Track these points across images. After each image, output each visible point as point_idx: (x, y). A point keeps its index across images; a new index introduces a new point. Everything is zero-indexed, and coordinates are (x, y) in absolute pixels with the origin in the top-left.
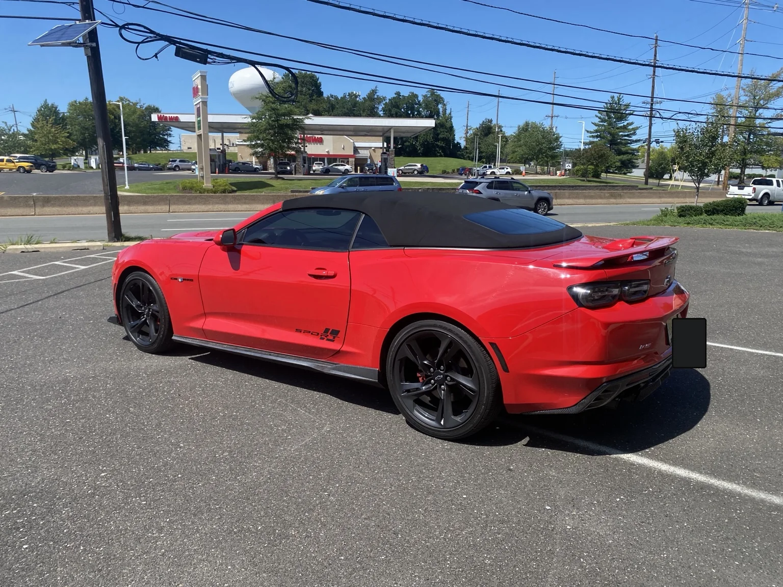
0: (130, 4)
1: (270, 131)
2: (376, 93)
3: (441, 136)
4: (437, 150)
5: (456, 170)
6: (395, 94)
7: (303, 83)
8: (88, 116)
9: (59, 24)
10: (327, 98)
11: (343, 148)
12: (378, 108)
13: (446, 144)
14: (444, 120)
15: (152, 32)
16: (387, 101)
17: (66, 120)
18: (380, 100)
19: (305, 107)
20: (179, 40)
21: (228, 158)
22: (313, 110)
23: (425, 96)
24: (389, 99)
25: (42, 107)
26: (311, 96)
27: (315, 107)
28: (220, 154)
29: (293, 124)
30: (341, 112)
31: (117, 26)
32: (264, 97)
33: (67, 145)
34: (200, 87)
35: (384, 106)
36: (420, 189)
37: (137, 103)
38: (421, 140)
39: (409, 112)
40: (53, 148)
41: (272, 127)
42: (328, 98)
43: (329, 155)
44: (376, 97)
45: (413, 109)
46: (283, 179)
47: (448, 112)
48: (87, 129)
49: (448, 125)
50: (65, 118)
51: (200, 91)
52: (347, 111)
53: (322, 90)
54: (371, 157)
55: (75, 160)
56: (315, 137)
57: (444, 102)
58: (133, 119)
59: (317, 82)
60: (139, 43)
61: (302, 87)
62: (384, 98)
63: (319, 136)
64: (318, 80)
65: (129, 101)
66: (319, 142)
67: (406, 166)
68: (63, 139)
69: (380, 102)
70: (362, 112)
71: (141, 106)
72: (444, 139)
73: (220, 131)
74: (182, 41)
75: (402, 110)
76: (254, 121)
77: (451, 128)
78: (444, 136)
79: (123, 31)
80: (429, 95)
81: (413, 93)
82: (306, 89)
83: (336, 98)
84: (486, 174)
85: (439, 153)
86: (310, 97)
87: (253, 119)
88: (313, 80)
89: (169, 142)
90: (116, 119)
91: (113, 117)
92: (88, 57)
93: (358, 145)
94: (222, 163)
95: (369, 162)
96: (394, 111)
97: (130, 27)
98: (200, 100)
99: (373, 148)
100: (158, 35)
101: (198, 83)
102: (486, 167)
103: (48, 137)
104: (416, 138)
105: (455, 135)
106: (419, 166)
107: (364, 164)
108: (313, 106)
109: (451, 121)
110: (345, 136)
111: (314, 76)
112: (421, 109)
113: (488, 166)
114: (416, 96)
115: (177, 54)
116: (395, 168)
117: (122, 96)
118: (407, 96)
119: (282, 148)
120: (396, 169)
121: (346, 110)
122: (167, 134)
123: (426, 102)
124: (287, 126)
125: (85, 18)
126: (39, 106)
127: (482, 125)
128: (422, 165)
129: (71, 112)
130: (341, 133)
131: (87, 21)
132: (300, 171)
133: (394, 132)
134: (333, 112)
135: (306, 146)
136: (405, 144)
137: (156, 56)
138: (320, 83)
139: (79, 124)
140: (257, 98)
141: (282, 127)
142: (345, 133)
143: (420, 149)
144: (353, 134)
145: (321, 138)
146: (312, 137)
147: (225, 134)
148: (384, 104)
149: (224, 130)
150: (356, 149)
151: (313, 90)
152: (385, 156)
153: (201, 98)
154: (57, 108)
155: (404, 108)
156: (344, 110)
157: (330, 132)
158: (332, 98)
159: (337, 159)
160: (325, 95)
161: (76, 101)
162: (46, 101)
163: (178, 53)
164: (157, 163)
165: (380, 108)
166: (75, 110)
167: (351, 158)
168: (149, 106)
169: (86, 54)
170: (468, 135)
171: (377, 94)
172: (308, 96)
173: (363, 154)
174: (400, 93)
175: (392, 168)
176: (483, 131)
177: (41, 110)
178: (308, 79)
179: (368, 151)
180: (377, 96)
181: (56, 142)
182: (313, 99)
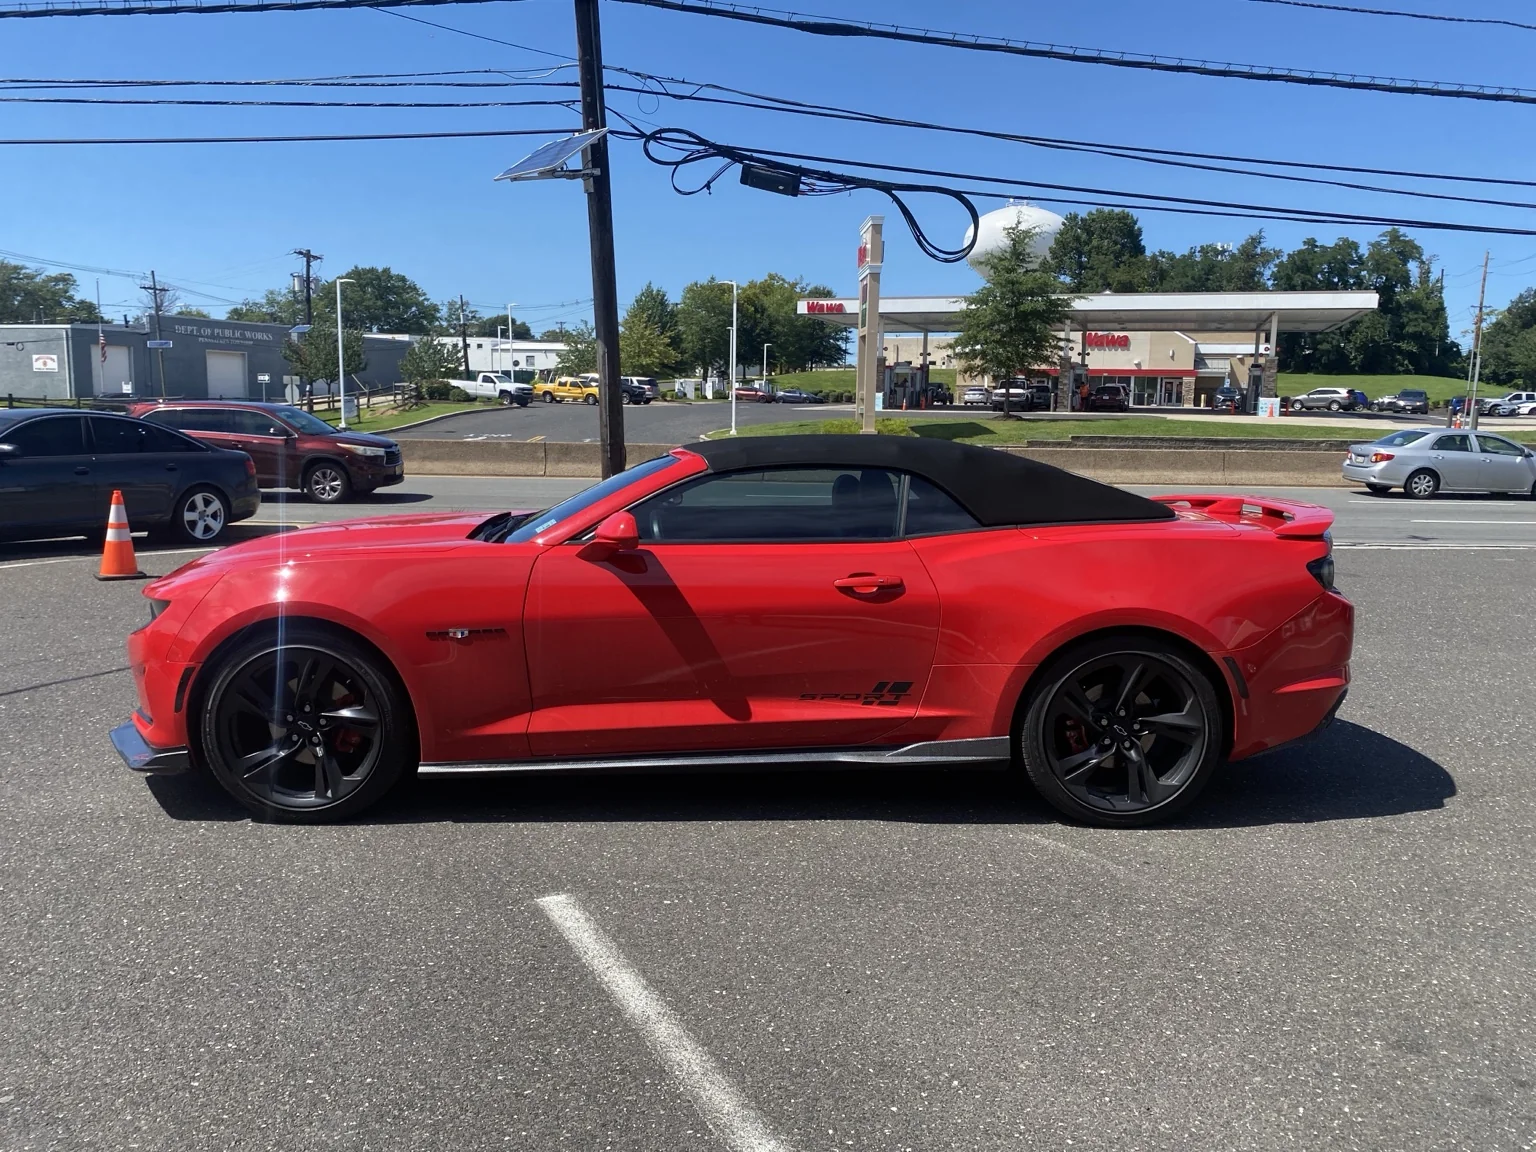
0: (667, 94)
1: (1002, 325)
2: (1260, 242)
3: (1410, 329)
4: (1397, 360)
5: (1441, 403)
6: (1305, 242)
7: (1104, 230)
8: (714, 308)
9: (547, 141)
10: (1151, 258)
11: (1172, 357)
12: (1262, 274)
13: (1421, 347)
14: (1421, 295)
15: (702, 142)
16: (1285, 259)
17: (676, 316)
18: (1268, 257)
19: (1104, 277)
20: (749, 154)
21: (933, 379)
22: (1119, 282)
23: (1376, 245)
24: (1289, 255)
25: (643, 294)
26: (1118, 255)
27: (1124, 278)
28: (915, 371)
29: (1048, 311)
30: (1179, 286)
31: (642, 135)
32: (996, 261)
33: (666, 358)
34: (869, 246)
35: (1275, 269)
36: (1323, 442)
37: (797, 284)
38: (1358, 337)
39: (1336, 280)
40: (644, 363)
41: (1006, 318)
42: (1154, 257)
43: (1140, 371)
44: (1259, 251)
45: (1343, 273)
46: (1020, 419)
47: (1433, 277)
48: (708, 330)
49: (1431, 305)
50: (675, 313)
51: (869, 253)
52: (1193, 283)
53: (1143, 243)
54: (1232, 375)
55: (681, 384)
56: (1113, 336)
57: (1421, 255)
58: (786, 313)
59: (1133, 227)
60: (677, 164)
61: (1102, 238)
62: (1278, 254)
63: (1122, 334)
64: (1135, 223)
65: (783, 280)
66: (1120, 345)
67: (1312, 394)
68: (661, 348)
69: (1268, 261)
70: (1225, 283)
71: (802, 288)
72: (1416, 337)
73: (919, 328)
74: (755, 155)
75: (1319, 276)
76: (973, 307)
77: (1440, 310)
78: (1417, 329)
79: (652, 145)
80: (1385, 243)
81: (1347, 240)
82: (1109, 244)
83: (1172, 257)
84: (1519, 414)
85: (1402, 365)
86: (1116, 258)
87: (971, 304)
88: (1125, 224)
89: (845, 352)
90: (758, 312)
91: (753, 309)
92: (589, 194)
93: (1204, 349)
94: (918, 388)
95: (1227, 385)
96: (1297, 280)
97: (664, 135)
98: (868, 272)
99: (1239, 356)
100: (713, 146)
101: (867, 238)
102: (1518, 397)
103: (639, 346)
104: (1347, 334)
105: (1447, 327)
106: (1343, 392)
107: (1215, 390)
108: (1120, 275)
109: (1441, 297)
110: (1177, 333)
111: (1126, 217)
112: (1363, 273)
113: (1524, 394)
114: (1355, 246)
115: (744, 181)
116: (1277, 396)
117: (773, 273)
118: (1332, 245)
119: (1022, 358)
120: (1279, 399)
121: (1189, 279)
122: (842, 338)
123: (1377, 258)
124: (1036, 314)
125: (588, 126)
126: (639, 293)
127: (1517, 303)
128: (1349, 392)
129: (688, 301)
130: (1171, 325)
131: (590, 131)
132: (1066, 403)
133: (1279, 322)
134: (1161, 284)
135: (1088, 354)
136: (1319, 346)
137: (708, 186)
138: (1140, 230)
139: (698, 323)
140: (981, 263)
141: (1024, 317)
142: (1179, 325)
143: (1355, 357)
144: (1197, 328)
145: (1126, 337)
146: (1107, 336)
147: (931, 336)
148: (1276, 266)
149: (931, 327)
150: (1200, 359)
151: (1123, 245)
152: (1257, 372)
153: (870, 267)
154: (664, 296)
155: (1322, 273)
156: (1185, 279)
157: (1145, 326)
158: (1163, 257)
159: (1156, 379)
160: (1148, 253)
161: (696, 284)
162: (649, 286)
163: (748, 178)
164: (817, 390)
165: (1268, 273)
166: (694, 299)
167: (1186, 376)
168: (816, 288)
169: (586, 191)
170: (1484, 325)
171: (1263, 245)
172: (1112, 257)
173: (1215, 367)
174: (1316, 241)
175: (1271, 396)
176: (1521, 317)
177: (641, 300)
178: (1115, 223)
179: (1228, 362)
180: (1261, 249)
181: (649, 354)
182: (1121, 262)
